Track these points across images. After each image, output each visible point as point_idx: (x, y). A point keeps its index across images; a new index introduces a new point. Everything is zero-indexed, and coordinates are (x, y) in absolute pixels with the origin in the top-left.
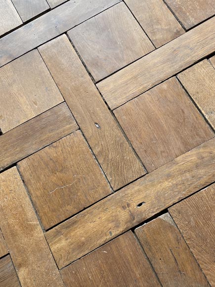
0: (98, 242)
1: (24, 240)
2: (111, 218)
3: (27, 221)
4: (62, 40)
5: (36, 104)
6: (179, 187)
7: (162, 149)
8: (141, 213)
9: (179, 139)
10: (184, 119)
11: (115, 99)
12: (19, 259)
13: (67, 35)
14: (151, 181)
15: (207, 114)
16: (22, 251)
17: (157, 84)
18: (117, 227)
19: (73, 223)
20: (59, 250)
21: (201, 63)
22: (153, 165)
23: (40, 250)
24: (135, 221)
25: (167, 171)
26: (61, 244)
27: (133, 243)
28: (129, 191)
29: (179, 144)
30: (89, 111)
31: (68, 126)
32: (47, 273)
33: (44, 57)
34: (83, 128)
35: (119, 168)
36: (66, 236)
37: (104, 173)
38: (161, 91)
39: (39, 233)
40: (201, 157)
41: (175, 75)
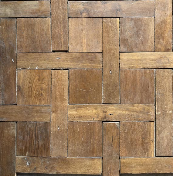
0: (87, 119)
1: (59, 103)
2: (97, 113)
3: (64, 96)
4: (116, 20)
5: (89, 47)
6: (129, 116)
7: (131, 97)
8: (109, 118)
9: (140, 97)
10: (147, 90)
11: (124, 65)
12: (54, 110)
13: (120, 19)
14: (120, 108)
15: (157, 93)
16: (56, 107)
17: (145, 68)
18: (97, 118)
19: (81, 107)
20: (71, 115)
21: (169, 70)
22: (124, 102)
23: (64, 110)
24: (105, 119)
25: (128, 107)
26: (72, 112)
27: (100, 127)
29: (139, 99)
30: (110, 63)
32: (63, 120)
33: (103, 25)
34: (104, 70)
35: (110, 95)
36: (76, 110)
37: (103, 94)
38: (145, 73)
39: (66, 103)
40: (144, 109)
41: (155, 69)
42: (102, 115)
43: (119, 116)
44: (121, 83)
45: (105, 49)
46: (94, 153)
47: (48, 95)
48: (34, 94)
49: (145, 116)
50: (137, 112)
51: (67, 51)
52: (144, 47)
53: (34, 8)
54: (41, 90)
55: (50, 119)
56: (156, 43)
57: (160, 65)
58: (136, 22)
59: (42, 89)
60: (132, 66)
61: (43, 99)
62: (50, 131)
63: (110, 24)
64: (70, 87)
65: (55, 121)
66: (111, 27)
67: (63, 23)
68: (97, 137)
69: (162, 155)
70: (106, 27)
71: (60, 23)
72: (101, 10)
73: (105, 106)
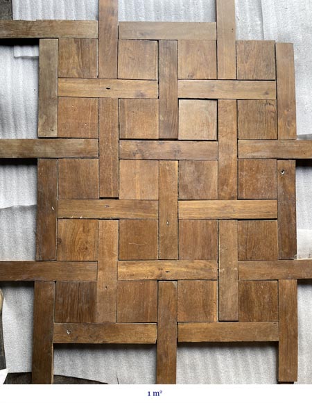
0: (140, 278)
1: (107, 259)
2: (151, 271)
3: (112, 251)
4: (175, 163)
5: (143, 193)
6: (188, 273)
7: (191, 252)
8: (165, 276)
9: (201, 252)
10: (209, 244)
11: (184, 214)
12: (101, 267)
13: (178, 163)
14: (178, 264)
15: (220, 247)
16: (104, 263)
17: (207, 218)
18: (152, 276)
19: (133, 264)
20: (121, 272)
21: (233, 221)
22: (183, 257)
23: (113, 267)
24: (161, 278)
25: (187, 264)
26: (122, 270)
27: (155, 286)
28: (166, 264)
29: (200, 254)
30: (168, 213)
31: (153, 215)
32: (111, 279)
33: (160, 168)
34: (160, 220)
35: (166, 250)
36: (127, 267)
37: (159, 249)
38: (207, 224)
39: (115, 259)
40: (205, 266)
41: (218, 219)
42: (157, 272)
43: (176, 273)
44: (179, 236)
45: (161, 196)
46: (147, 317)
47: (94, 250)
48: (78, 248)
49: (206, 274)
50: (197, 269)
51: (117, 198)
52: (205, 194)
53: (79, 147)
54: (85, 244)
55: (96, 278)
56: (219, 190)
57: (224, 215)
58: (197, 166)
59: (87, 242)
60: (193, 216)
61: (89, 255)
62: (96, 292)
63: (167, 168)
64: (121, 240)
65: (102, 280)
66: (169, 171)
67: (113, 165)
68: (151, 299)
69: (226, 319)
70: (163, 171)
71: (110, 165)
72: (158, 151)
73: (161, 262)
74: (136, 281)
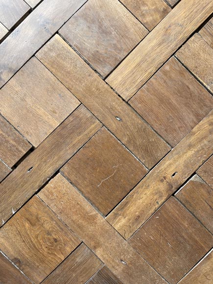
0: (150, 212)
1: (90, 229)
2: (154, 192)
3: (87, 213)
4: (56, 41)
5: (56, 113)
6: (200, 152)
7: (179, 125)
8: (177, 181)
9: (191, 113)
10: (191, 94)
11: (127, 90)
12: (93, 244)
13: (60, 35)
14: (177, 154)
15: (208, 85)
16: (92, 238)
17: (159, 67)
18: (161, 197)
19: (126, 204)
20: (122, 227)
21: (193, 38)
22: (175, 141)
23: (107, 232)
24: (173, 188)
25: (188, 142)
26: (120, 223)
27: (177, 204)
29: (192, 116)
30: (107, 108)
31: (93, 126)
32: (119, 246)
33: (46, 64)
34: (106, 125)
35: (147, 150)
36: (123, 216)
37: (137, 157)
38: (165, 73)
39: (101, 219)
40: (211, 124)
41: (173, 55)
42: (163, 187)
43: (186, 166)
44: (146, 120)
45: (80, 96)
46: (202, 247)
47: (66, 233)
48: (46, 250)
50: (205, 137)
51: (32, 149)
52: (129, 41)
54: (49, 236)
55: (100, 262)
56: (140, 19)
57: (175, 42)
58: (85, 17)
59: (49, 233)
60: (139, 81)
61: (65, 245)
62: (115, 276)
63: (53, 54)
64: (84, 192)
65: (110, 257)
66: (58, 55)
68: (186, 224)
70: (53, 63)
72: (22, 47)
73: (156, 170)
74: (149, 221)
